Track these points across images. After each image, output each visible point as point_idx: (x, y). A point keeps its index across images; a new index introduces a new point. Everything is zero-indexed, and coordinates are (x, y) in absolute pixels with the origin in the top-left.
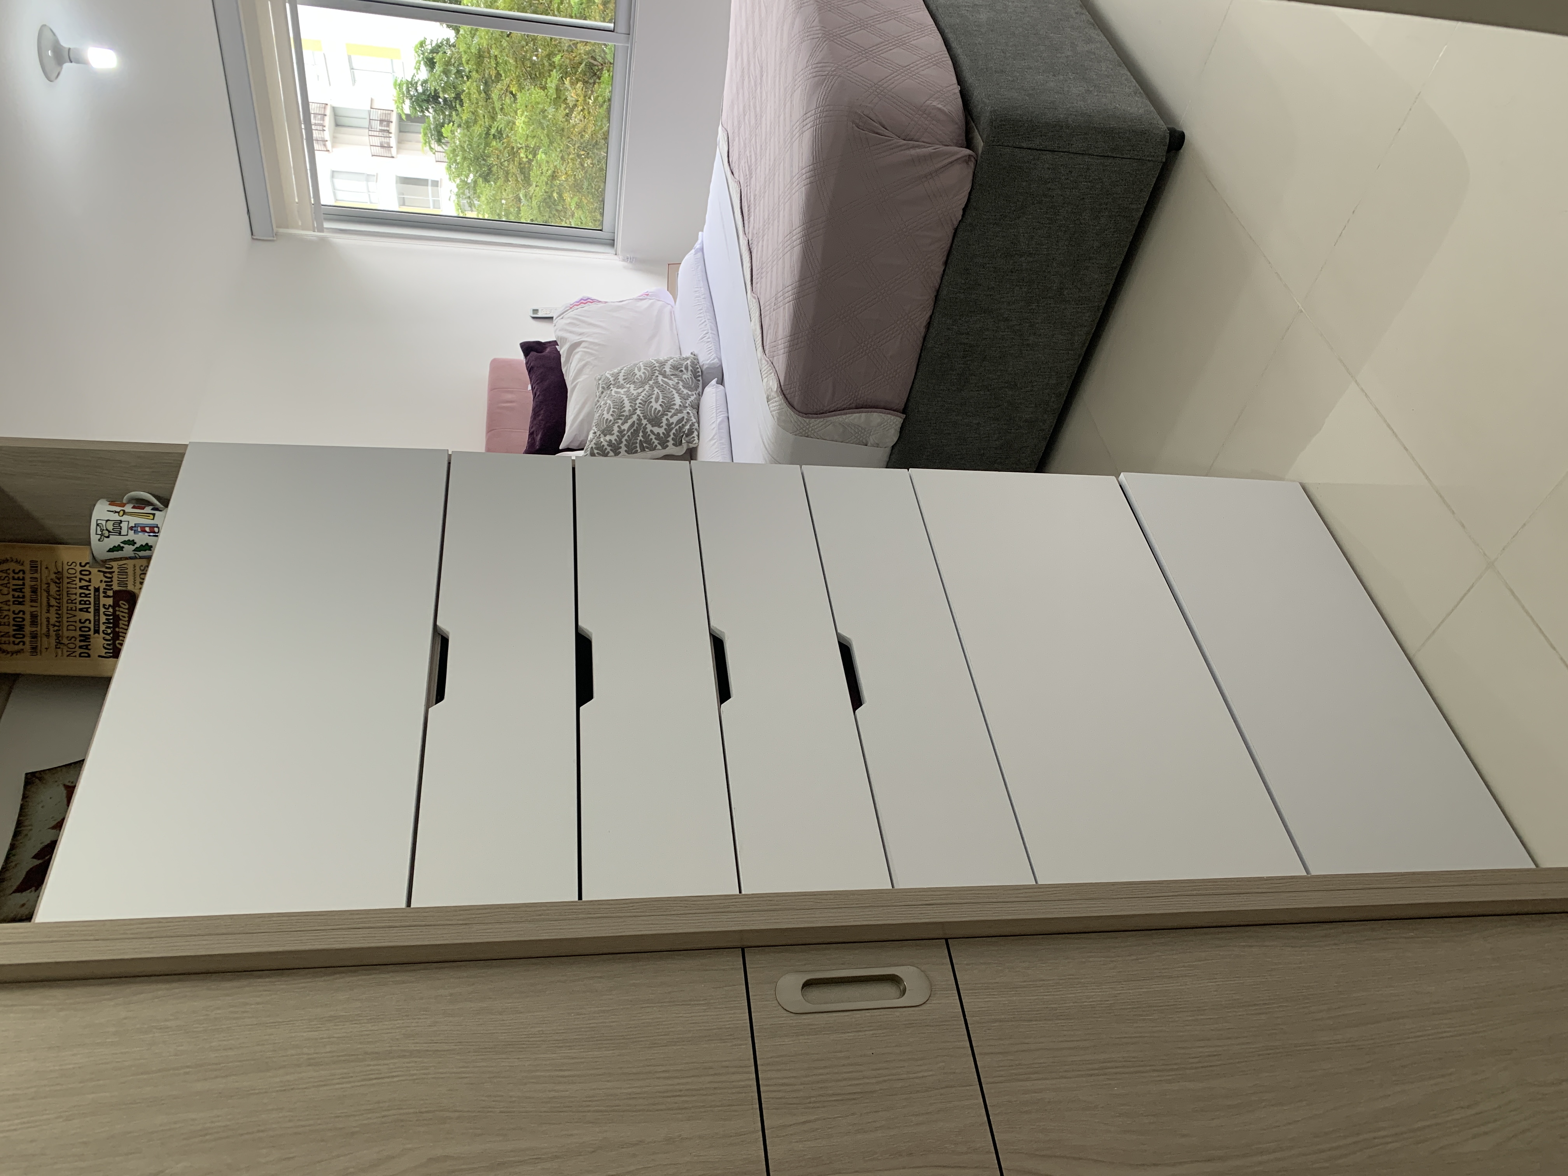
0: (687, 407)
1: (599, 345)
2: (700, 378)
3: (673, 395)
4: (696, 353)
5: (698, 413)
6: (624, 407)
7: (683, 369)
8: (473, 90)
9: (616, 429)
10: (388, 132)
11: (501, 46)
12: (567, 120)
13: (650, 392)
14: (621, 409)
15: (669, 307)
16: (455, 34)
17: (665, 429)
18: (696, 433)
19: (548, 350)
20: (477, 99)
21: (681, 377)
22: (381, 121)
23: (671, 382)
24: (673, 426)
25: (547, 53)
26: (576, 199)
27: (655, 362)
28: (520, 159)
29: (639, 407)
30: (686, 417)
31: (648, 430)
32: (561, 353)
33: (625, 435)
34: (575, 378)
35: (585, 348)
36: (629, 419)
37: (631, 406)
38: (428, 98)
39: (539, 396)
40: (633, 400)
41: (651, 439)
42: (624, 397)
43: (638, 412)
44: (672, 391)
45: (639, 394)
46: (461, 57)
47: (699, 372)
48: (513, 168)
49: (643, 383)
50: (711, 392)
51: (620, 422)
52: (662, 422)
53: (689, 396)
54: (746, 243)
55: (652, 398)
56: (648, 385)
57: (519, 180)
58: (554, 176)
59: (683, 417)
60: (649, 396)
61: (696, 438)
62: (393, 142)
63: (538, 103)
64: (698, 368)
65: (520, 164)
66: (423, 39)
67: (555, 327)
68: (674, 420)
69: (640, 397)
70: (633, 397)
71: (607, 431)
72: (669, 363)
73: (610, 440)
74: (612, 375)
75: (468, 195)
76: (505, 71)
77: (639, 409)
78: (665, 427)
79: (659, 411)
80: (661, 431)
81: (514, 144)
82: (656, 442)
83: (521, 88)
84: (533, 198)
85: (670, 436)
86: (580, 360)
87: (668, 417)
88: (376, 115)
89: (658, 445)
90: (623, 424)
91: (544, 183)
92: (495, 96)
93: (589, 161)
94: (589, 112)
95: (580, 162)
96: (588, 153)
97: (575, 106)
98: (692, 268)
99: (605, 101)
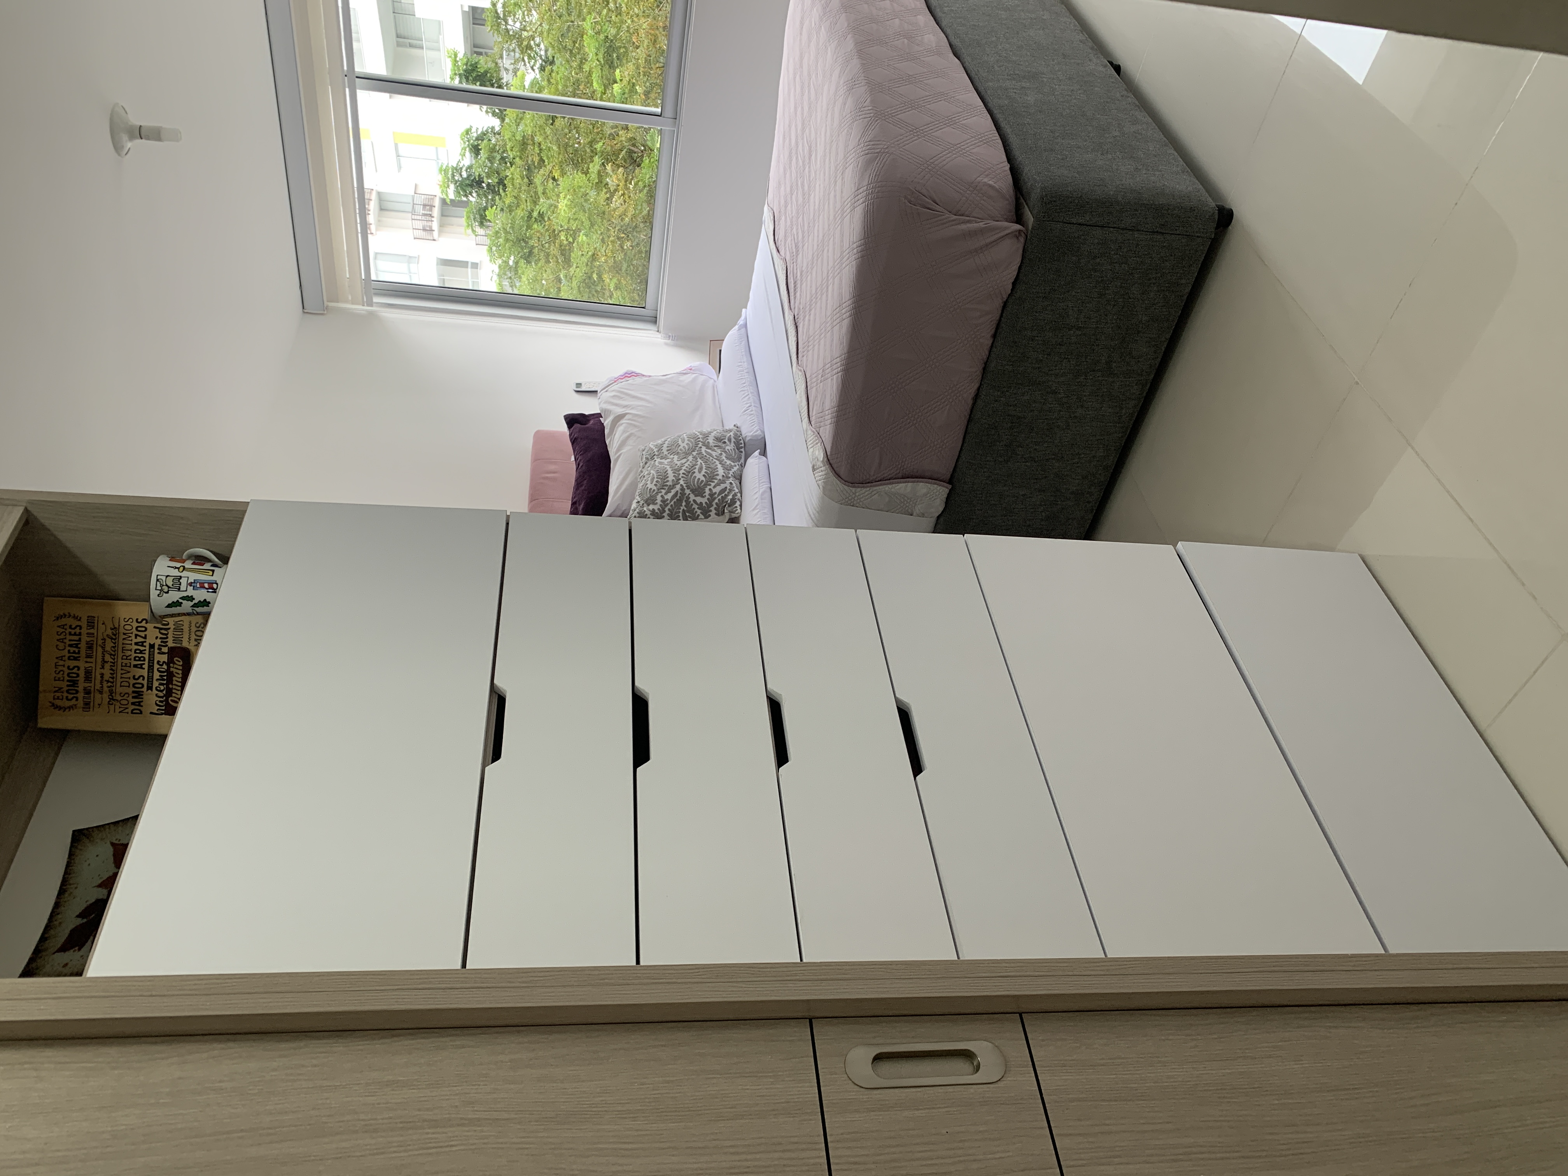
0: (730, 478)
1: (643, 417)
2: (742, 450)
3: (717, 465)
4: (739, 425)
5: (740, 483)
6: (668, 477)
7: (726, 441)
8: (517, 176)
9: (659, 498)
10: (431, 216)
11: (545, 133)
12: (608, 204)
13: (694, 463)
14: (664, 479)
15: (712, 381)
16: (500, 122)
17: (708, 499)
18: (738, 503)
19: (592, 422)
20: (520, 184)
21: (724, 449)
22: (425, 205)
23: (714, 454)
24: (716, 496)
25: (589, 140)
26: (615, 280)
27: (698, 434)
28: (561, 241)
29: (682, 477)
30: (728, 487)
31: (691, 500)
32: (604, 424)
33: (668, 504)
34: (618, 450)
35: (629, 419)
36: (672, 489)
37: (674, 476)
38: (473, 183)
39: (582, 466)
40: (676, 471)
41: (694, 509)
42: (668, 467)
43: (682, 482)
44: (715, 462)
45: (683, 465)
46: (505, 145)
47: (741, 444)
48: (554, 250)
49: (686, 454)
50: (754, 462)
51: (663, 491)
52: (705, 492)
53: (732, 467)
54: (792, 317)
55: (695, 468)
56: (691, 456)
57: (560, 261)
58: (594, 258)
59: (726, 487)
60: (692, 467)
61: (739, 508)
62: (435, 225)
63: (581, 187)
64: (741, 440)
65: (561, 246)
66: (469, 127)
67: (600, 400)
68: (717, 490)
69: (684, 468)
70: (676, 468)
71: (650, 501)
72: (713, 434)
73: (653, 509)
74: (656, 446)
75: (510, 275)
76: (548, 158)
77: (682, 479)
78: (708, 497)
79: (702, 481)
80: (704, 501)
81: (555, 227)
82: (699, 512)
83: (563, 174)
84: (574, 279)
85: (713, 505)
86: (624, 432)
87: (711, 487)
88: (419, 200)
89: (701, 515)
90: (666, 494)
91: (584, 264)
92: (538, 180)
93: (629, 244)
94: (629, 197)
95: (620, 244)
96: (628, 236)
97: (616, 190)
98: (736, 343)
99: (645, 186)
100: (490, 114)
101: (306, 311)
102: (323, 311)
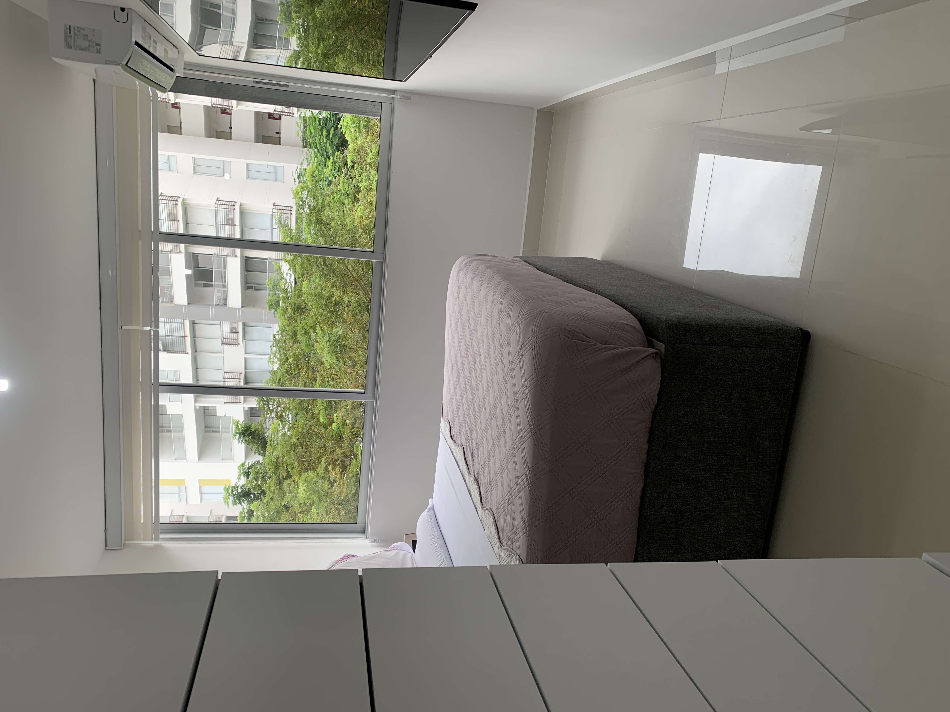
8: (272, 485)
20: (274, 490)
38: (245, 495)
54: (472, 478)
98: (427, 520)
101: (107, 548)
102: (121, 546)
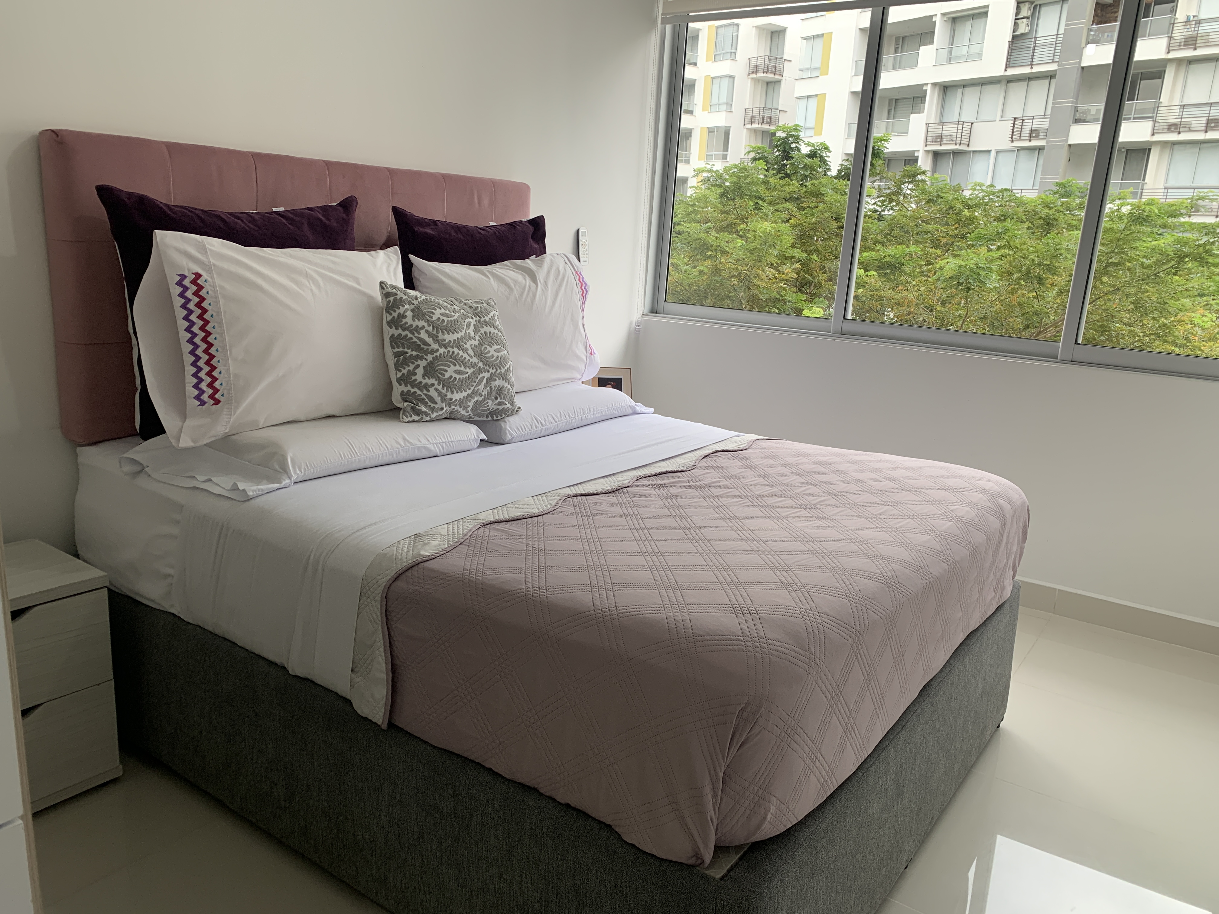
0: (450, 407)
2: (490, 418)
3: (465, 391)
4: (521, 412)
6: (449, 334)
7: (499, 400)
9: (421, 323)
11: (826, 212)
12: (768, 264)
13: (467, 364)
14: (446, 330)
15: (579, 377)
16: (833, 175)
18: (416, 418)
21: (488, 399)
23: (481, 387)
24: (425, 392)
25: (820, 249)
26: (706, 270)
27: (506, 368)
28: (739, 224)
29: (449, 351)
30: (436, 406)
31: (419, 362)
33: (413, 334)
34: (495, 276)
36: (433, 339)
37: (450, 341)
39: (480, 233)
40: (458, 344)
42: (463, 334)
43: (442, 350)
44: (469, 389)
45: (465, 351)
47: (497, 417)
49: (480, 355)
50: (473, 433)
51: (430, 329)
52: (429, 378)
53: (465, 408)
55: (461, 366)
56: (477, 361)
58: (724, 252)
59: (436, 403)
60: (462, 362)
61: (410, 419)
63: (781, 242)
64: (501, 416)
65: (735, 224)
68: (433, 393)
69: (461, 353)
70: (461, 343)
71: (418, 313)
72: (506, 385)
73: (406, 317)
76: (806, 214)
77: (446, 351)
78: (424, 382)
79: (444, 375)
80: (419, 377)
81: (749, 219)
83: (793, 227)
85: (413, 388)
87: (436, 386)
90: (427, 332)
91: (718, 244)
92: (788, 205)
93: (735, 283)
94: (774, 283)
95: (735, 275)
96: (741, 282)
97: (779, 271)
99: (782, 296)
100: (840, 168)
